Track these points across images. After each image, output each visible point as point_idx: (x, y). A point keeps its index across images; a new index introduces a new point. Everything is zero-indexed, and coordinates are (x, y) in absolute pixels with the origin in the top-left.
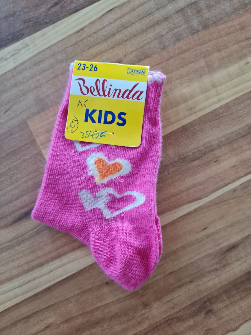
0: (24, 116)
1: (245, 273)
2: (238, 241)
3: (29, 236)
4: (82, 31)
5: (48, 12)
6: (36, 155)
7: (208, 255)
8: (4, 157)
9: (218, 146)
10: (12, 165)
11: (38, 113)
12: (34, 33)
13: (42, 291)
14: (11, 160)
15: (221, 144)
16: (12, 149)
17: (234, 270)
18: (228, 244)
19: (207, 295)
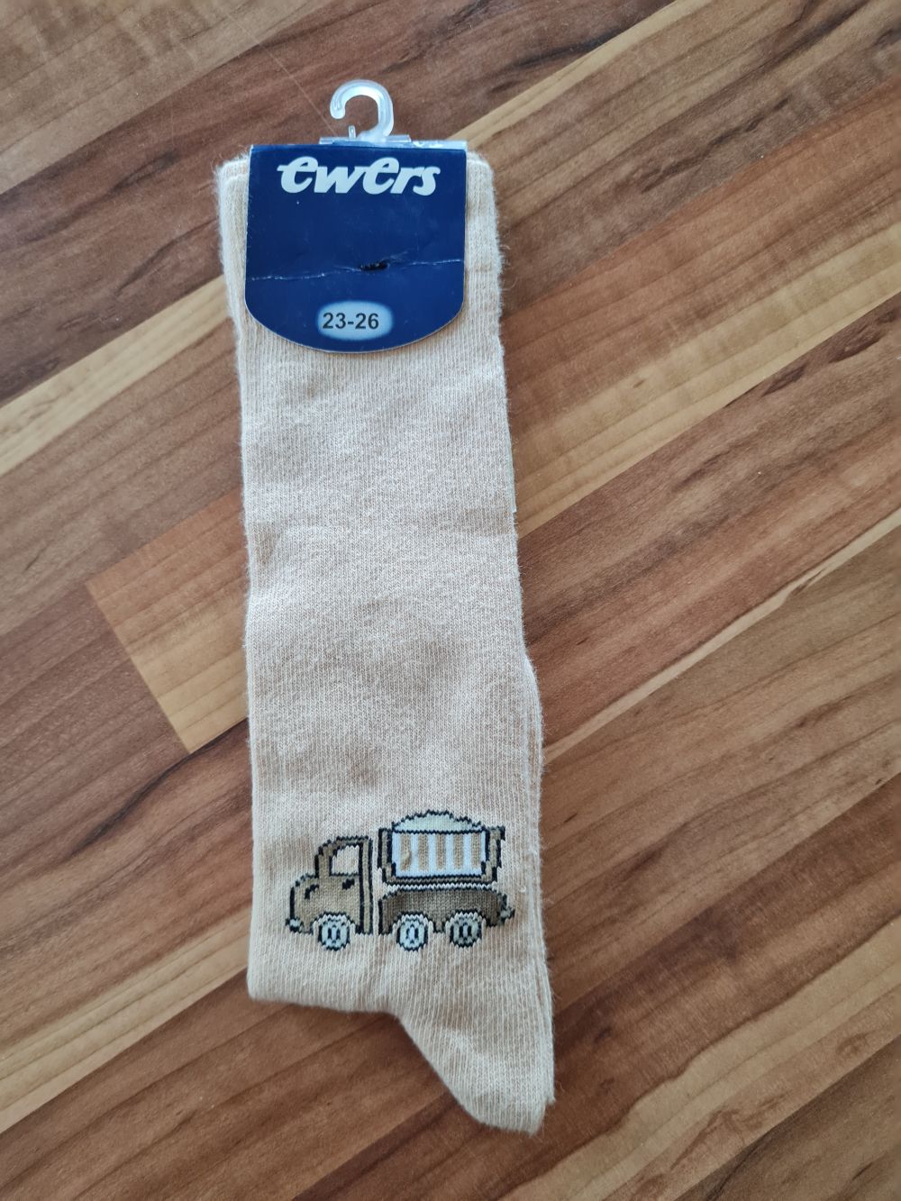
0: (78, 572)
1: (686, 922)
2: (660, 841)
3: (117, 884)
4: (211, 339)
5: (118, 299)
6: (119, 670)
7: (586, 884)
8: (32, 683)
9: (586, 602)
10: (57, 703)
11: (114, 560)
12: (85, 355)
13: (162, 1026)
14: (53, 691)
15: (592, 595)
16: (54, 661)
17: (656, 916)
18: (636, 853)
19: (595, 989)
